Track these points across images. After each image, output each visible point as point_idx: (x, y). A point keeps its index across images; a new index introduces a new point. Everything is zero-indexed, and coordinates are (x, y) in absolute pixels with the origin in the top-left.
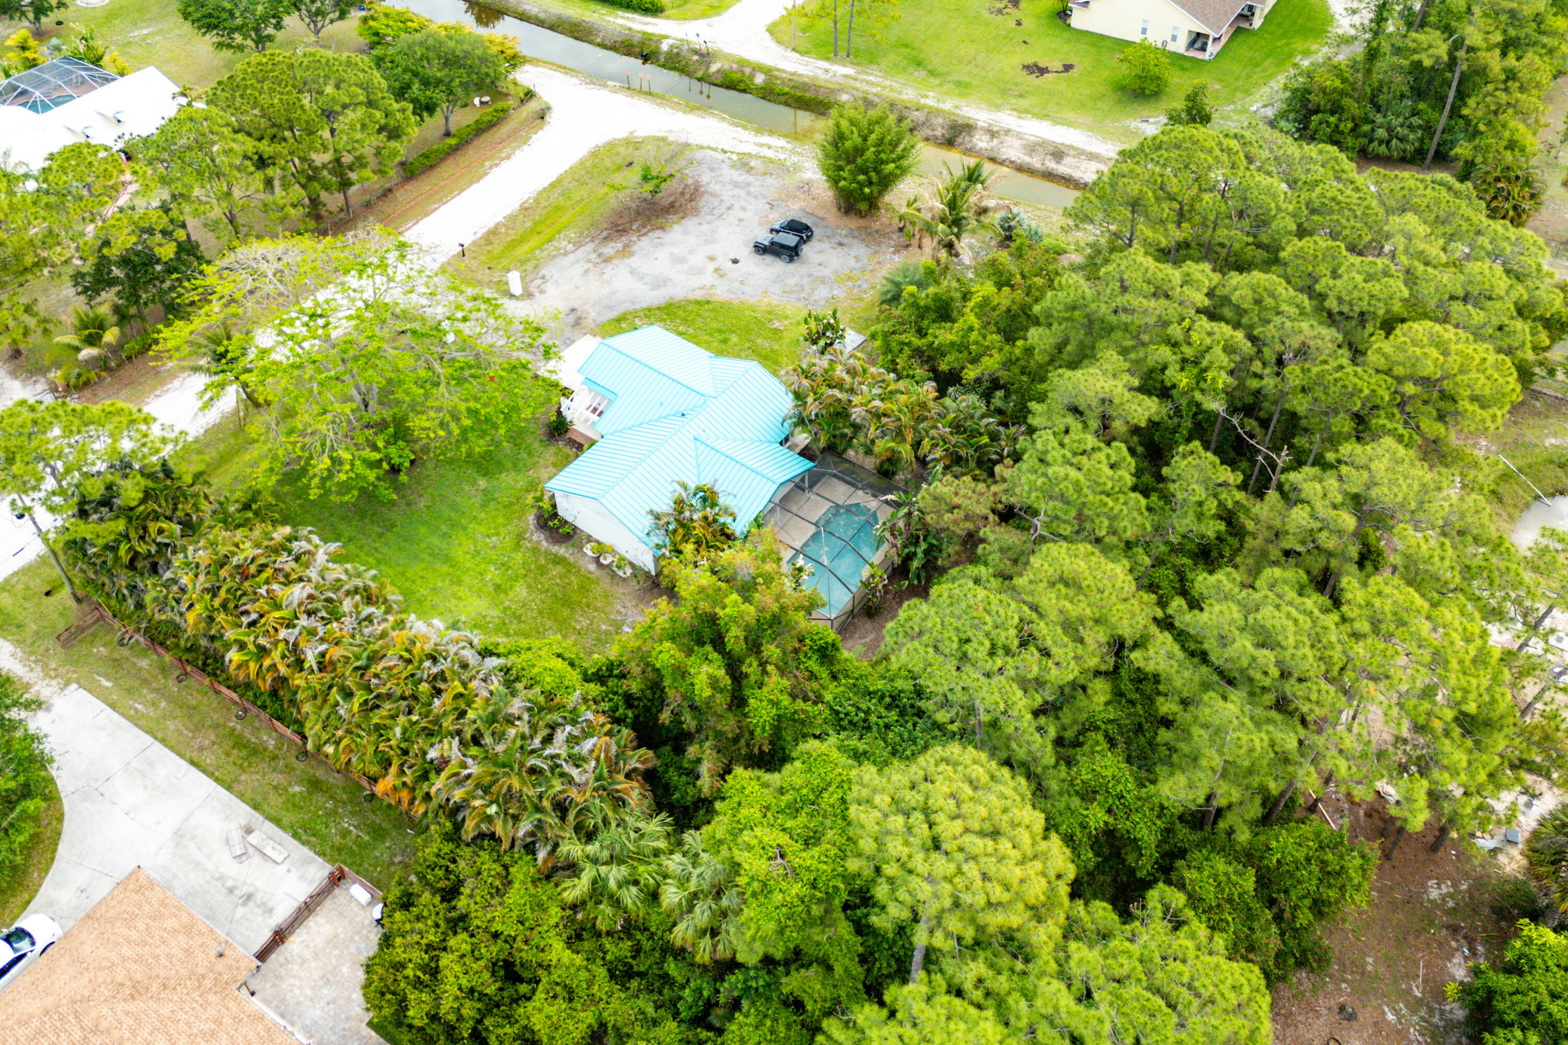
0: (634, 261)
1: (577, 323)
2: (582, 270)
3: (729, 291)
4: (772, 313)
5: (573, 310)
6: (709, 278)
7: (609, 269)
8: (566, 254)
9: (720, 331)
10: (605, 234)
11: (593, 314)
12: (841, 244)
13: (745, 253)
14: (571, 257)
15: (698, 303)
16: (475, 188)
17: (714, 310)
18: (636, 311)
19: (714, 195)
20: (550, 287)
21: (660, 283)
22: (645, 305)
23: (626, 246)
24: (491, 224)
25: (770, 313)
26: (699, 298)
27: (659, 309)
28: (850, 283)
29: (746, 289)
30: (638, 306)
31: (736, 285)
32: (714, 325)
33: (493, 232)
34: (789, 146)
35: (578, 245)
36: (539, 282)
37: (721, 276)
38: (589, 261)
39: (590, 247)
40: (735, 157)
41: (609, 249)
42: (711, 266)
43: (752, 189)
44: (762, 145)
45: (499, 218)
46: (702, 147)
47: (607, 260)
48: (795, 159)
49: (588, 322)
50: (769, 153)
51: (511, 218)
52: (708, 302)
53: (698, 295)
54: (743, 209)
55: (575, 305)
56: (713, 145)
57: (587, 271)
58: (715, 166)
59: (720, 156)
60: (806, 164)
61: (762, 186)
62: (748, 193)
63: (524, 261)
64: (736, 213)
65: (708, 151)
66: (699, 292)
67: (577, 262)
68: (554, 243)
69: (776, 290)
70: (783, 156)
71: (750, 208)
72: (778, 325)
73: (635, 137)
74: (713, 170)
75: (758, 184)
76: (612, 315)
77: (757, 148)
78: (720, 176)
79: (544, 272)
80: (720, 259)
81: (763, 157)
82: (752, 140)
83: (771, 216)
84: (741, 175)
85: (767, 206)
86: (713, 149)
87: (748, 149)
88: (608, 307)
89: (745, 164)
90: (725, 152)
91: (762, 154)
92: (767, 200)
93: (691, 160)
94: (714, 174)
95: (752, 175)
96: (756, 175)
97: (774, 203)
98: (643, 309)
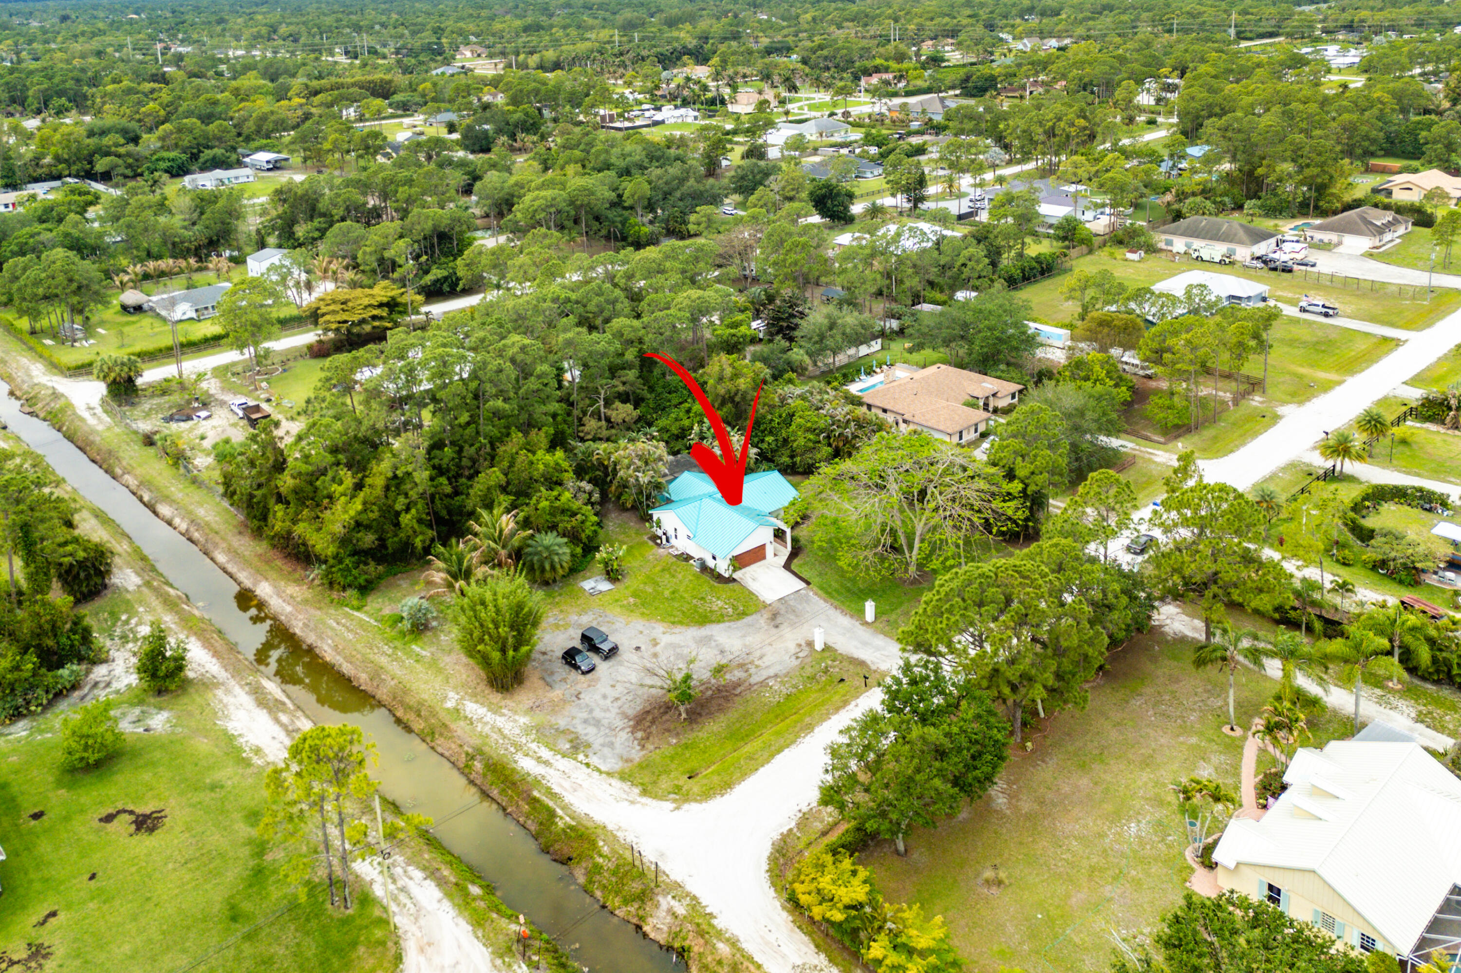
1: (775, 616)
2: (765, 659)
3: (654, 628)
4: (630, 609)
5: (776, 627)
6: (665, 639)
8: (776, 676)
9: (673, 598)
10: (738, 691)
11: (762, 621)
13: (626, 654)
14: (771, 672)
15: (681, 623)
17: (671, 615)
19: (625, 716)
20: (793, 648)
21: (705, 639)
22: (721, 625)
24: (842, 712)
26: (679, 626)
27: (712, 622)
28: (561, 623)
29: (641, 628)
31: (646, 632)
32: (676, 605)
33: (839, 708)
34: (519, 756)
35: (763, 684)
36: (801, 655)
37: (654, 640)
38: (757, 667)
39: (754, 680)
40: (581, 757)
41: (738, 674)
42: (659, 648)
43: (585, 715)
44: (546, 762)
46: (609, 773)
47: (741, 666)
48: (524, 739)
49: (766, 615)
50: (545, 753)
51: (823, 719)
52: (673, 623)
53: (678, 629)
54: (605, 696)
55: (774, 630)
56: (596, 774)
57: (761, 658)
58: (606, 750)
59: (594, 760)
60: (518, 731)
61: (573, 718)
62: (591, 711)
63: (812, 678)
64: (612, 693)
65: (603, 768)
66: (677, 630)
67: (768, 667)
68: (785, 691)
69: (618, 625)
70: (534, 746)
71: (597, 697)
72: (632, 600)
73: (674, 801)
74: (611, 745)
75: (576, 721)
76: (748, 620)
77: (553, 761)
78: (607, 735)
79: (796, 663)
80: (649, 653)
81: (552, 749)
82: (551, 771)
83: (585, 684)
84: (587, 734)
85: (582, 695)
86: (597, 769)
87: (562, 762)
88: (750, 625)
89: (574, 746)
90: (587, 763)
91: (552, 752)
92: (578, 701)
93: (629, 760)
94: (613, 738)
95: (577, 732)
96: (572, 732)
97: (574, 698)
98: (724, 622)
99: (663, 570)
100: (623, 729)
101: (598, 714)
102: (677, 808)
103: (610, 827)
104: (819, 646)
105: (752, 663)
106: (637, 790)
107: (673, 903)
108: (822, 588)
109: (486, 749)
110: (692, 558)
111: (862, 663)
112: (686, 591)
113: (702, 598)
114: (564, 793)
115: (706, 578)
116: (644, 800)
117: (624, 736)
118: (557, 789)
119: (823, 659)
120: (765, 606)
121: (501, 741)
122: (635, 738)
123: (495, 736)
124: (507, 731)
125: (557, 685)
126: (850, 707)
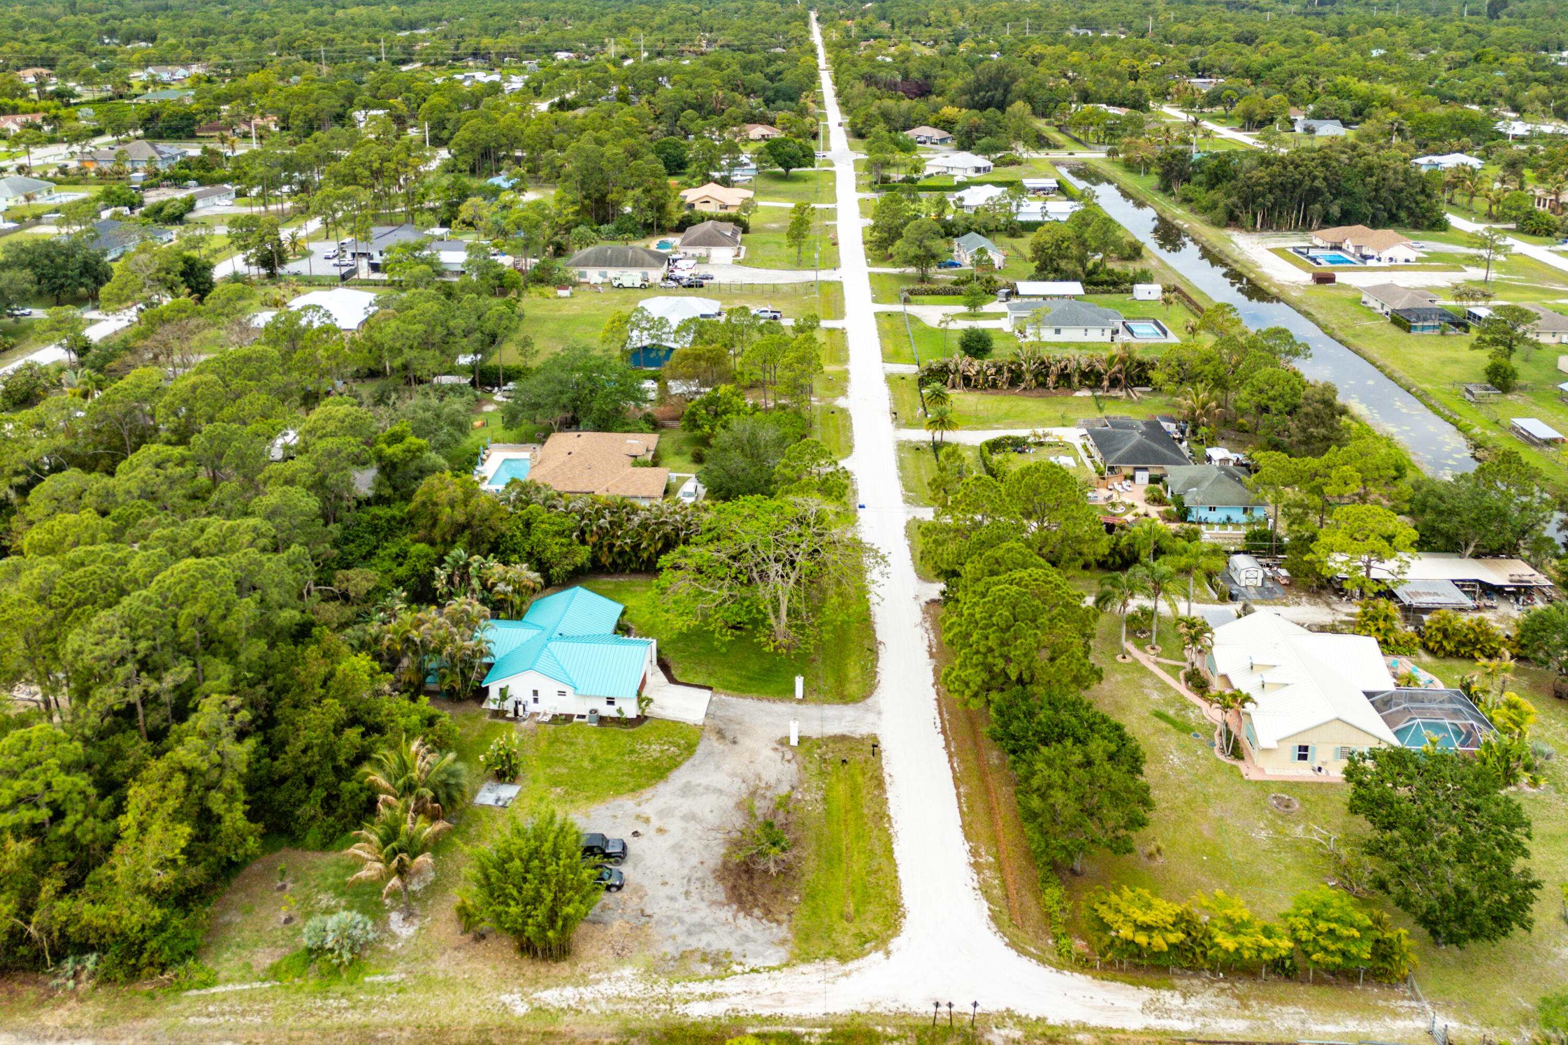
1: (721, 734)
2: (765, 778)
3: (622, 806)
5: (735, 743)
6: (648, 810)
7: (745, 787)
8: (794, 788)
9: (601, 767)
10: (783, 819)
11: (716, 745)
13: (634, 846)
14: (786, 786)
15: (641, 787)
17: (620, 784)
18: (685, 760)
19: (719, 904)
20: (774, 755)
21: (687, 790)
22: (684, 769)
23: (751, 813)
24: (887, 787)
25: (572, 801)
26: (643, 790)
27: (669, 769)
29: (609, 813)
30: (688, 764)
31: (620, 814)
32: (612, 771)
33: (880, 784)
34: (680, 1009)
35: (792, 801)
36: (788, 757)
37: (639, 816)
38: (767, 788)
40: (738, 969)
41: (762, 805)
42: (655, 822)
43: (680, 928)
44: (715, 996)
45: (888, 795)
46: (787, 964)
47: (754, 796)
48: (659, 990)
49: (713, 737)
50: (700, 989)
52: (633, 790)
53: (647, 793)
54: (672, 899)
55: (738, 748)
56: (776, 974)
57: (760, 779)
58: (749, 946)
59: (754, 963)
60: (640, 987)
61: (674, 938)
62: (681, 921)
63: (823, 774)
64: (677, 889)
65: (774, 964)
66: (647, 796)
67: (776, 784)
68: (818, 798)
70: (677, 988)
71: (666, 904)
72: (558, 791)
73: (876, 949)
74: (746, 938)
75: (680, 939)
76: (701, 749)
77: (720, 990)
78: (731, 933)
79: (794, 767)
80: (652, 833)
81: (701, 981)
82: (733, 1000)
83: (635, 900)
84: (709, 945)
85: (648, 911)
86: (770, 969)
87: (729, 986)
88: (710, 754)
89: (716, 963)
90: (752, 970)
91: (705, 983)
92: (653, 920)
93: (783, 942)
94: (739, 932)
95: (697, 950)
96: (692, 952)
97: (644, 919)
98: (680, 763)
99: (553, 743)
100: (735, 918)
101: (691, 919)
102: (888, 954)
103: (863, 1009)
104: (794, 741)
105: (758, 787)
106: (833, 962)
107: (1003, 1032)
108: (726, 688)
109: (633, 1025)
110: (572, 716)
111: (843, 738)
112: (606, 753)
113: (632, 752)
114: (779, 1011)
115: (613, 730)
116: (852, 965)
117: (746, 923)
118: (766, 1013)
119: (809, 752)
120: (702, 728)
121: (639, 1007)
122: (759, 919)
123: (625, 1007)
124: (629, 995)
125: (606, 918)
126: (888, 780)
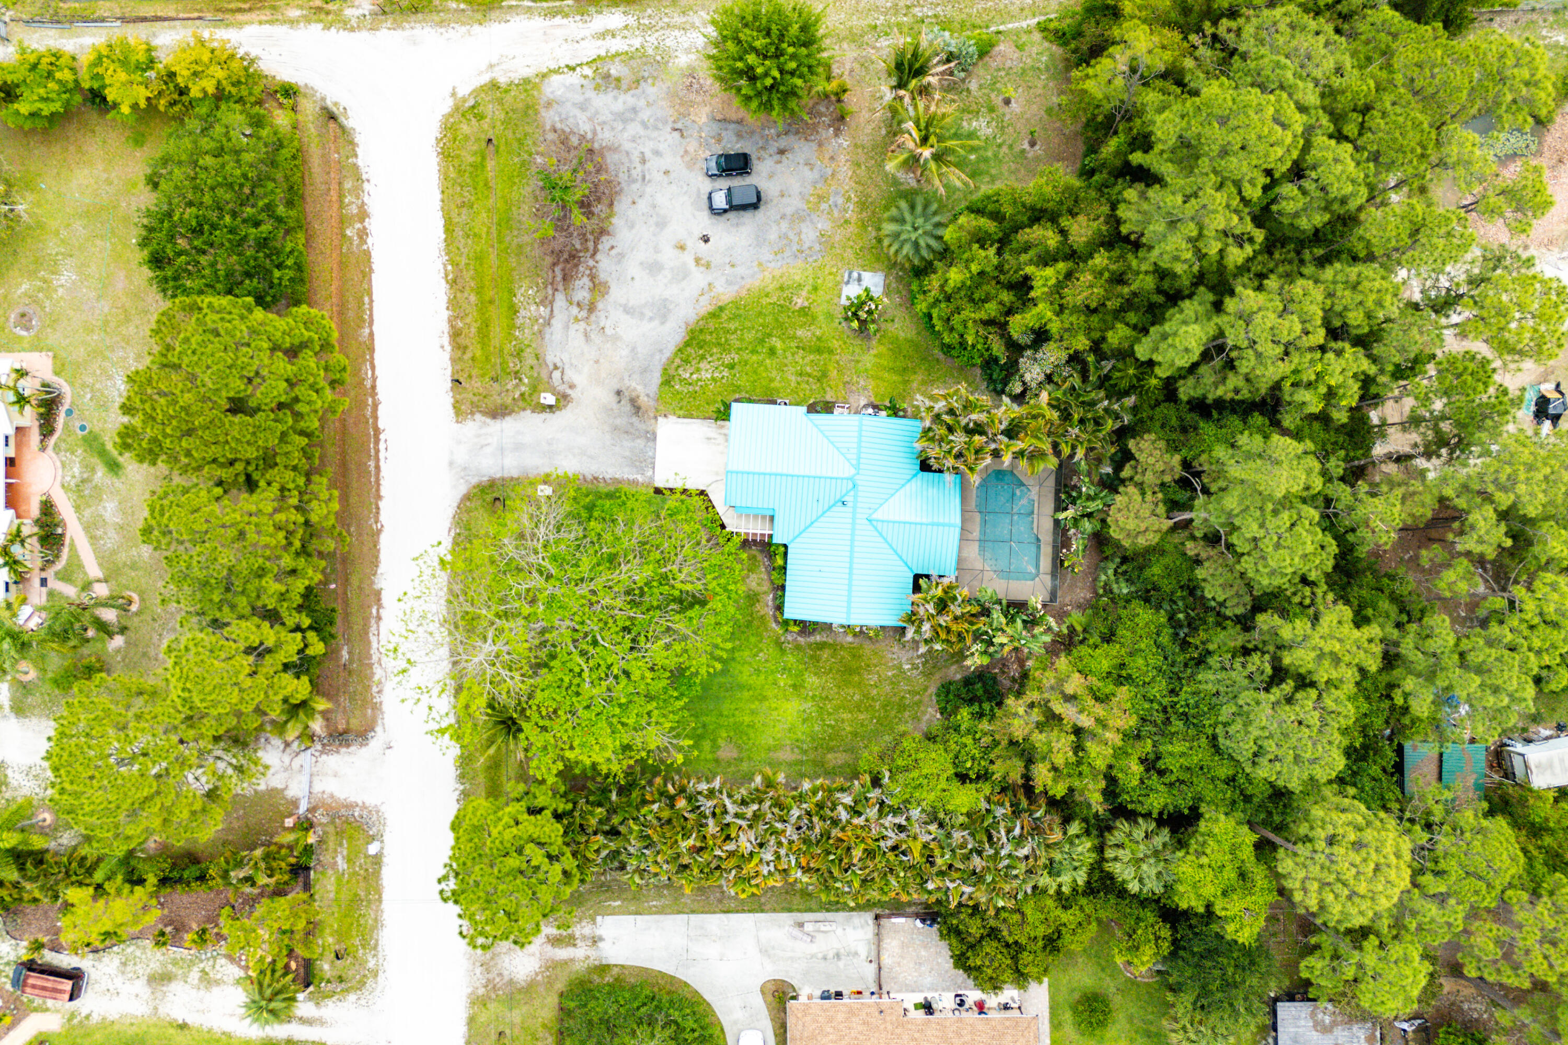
0: (617, 293)
1: (636, 408)
2: (581, 336)
3: (729, 283)
4: (784, 289)
5: (619, 393)
6: (699, 279)
7: (600, 317)
8: (548, 323)
9: (762, 341)
10: (558, 270)
11: (639, 388)
12: (782, 152)
13: (704, 222)
14: (557, 323)
15: (713, 315)
16: (377, 280)
17: (736, 317)
18: (671, 361)
19: (614, 149)
20: (573, 376)
21: (663, 311)
22: (672, 347)
23: (592, 277)
24: (445, 327)
25: (781, 288)
26: (711, 309)
27: (687, 344)
28: (824, 206)
29: (740, 270)
30: (667, 354)
31: (728, 270)
32: (749, 336)
33: (455, 334)
34: (631, 20)
35: (547, 302)
36: (556, 375)
37: (708, 266)
38: (577, 320)
39: (560, 300)
40: (588, 71)
41: (581, 292)
42: (688, 258)
43: (645, 115)
44: (602, 35)
45: (445, 314)
46: (544, 76)
47: (592, 308)
48: (652, 39)
49: (643, 400)
50: (616, 45)
51: (453, 304)
52: (721, 309)
53: (705, 306)
54: (657, 153)
55: (614, 387)
56: (553, 66)
57: (586, 335)
58: (579, 98)
59: (573, 79)
60: (668, 42)
61: (649, 104)
62: (644, 125)
63: (518, 354)
64: (655, 164)
65: (555, 78)
66: (704, 301)
67: (567, 327)
68: (522, 313)
69: (766, 255)
70: (637, 42)
71: (662, 147)
72: (799, 302)
73: (464, 100)
74: (583, 107)
75: (642, 103)
76: (656, 378)
77: (600, 42)
78: (597, 113)
79: (550, 359)
80: (689, 244)
81: (618, 54)
82: (587, 33)
83: (691, 149)
84: (616, 98)
85: (676, 135)
86: (557, 71)
87: (592, 49)
88: (645, 371)
89: (607, 76)
90: (573, 69)
91: (613, 51)
92: (670, 125)
93: (549, 104)
94: (588, 114)
95: (626, 91)
96: (630, 89)
97: (679, 126)
98: (676, 354)
99: (825, 374)
100: (595, 133)
102: (454, 94)
103: (476, 28)
104: (552, 402)
106: (503, 80)
111: (494, 413)
112: (760, 363)
113: (732, 367)
114: (548, 23)
116: (485, 79)
117: (585, 127)
118: (558, 20)
119: (534, 388)
120: (657, 411)
121: (666, 20)
122: (572, 132)
123: (678, 19)
124: (676, 33)
125: (715, 127)
126: (446, 340)
